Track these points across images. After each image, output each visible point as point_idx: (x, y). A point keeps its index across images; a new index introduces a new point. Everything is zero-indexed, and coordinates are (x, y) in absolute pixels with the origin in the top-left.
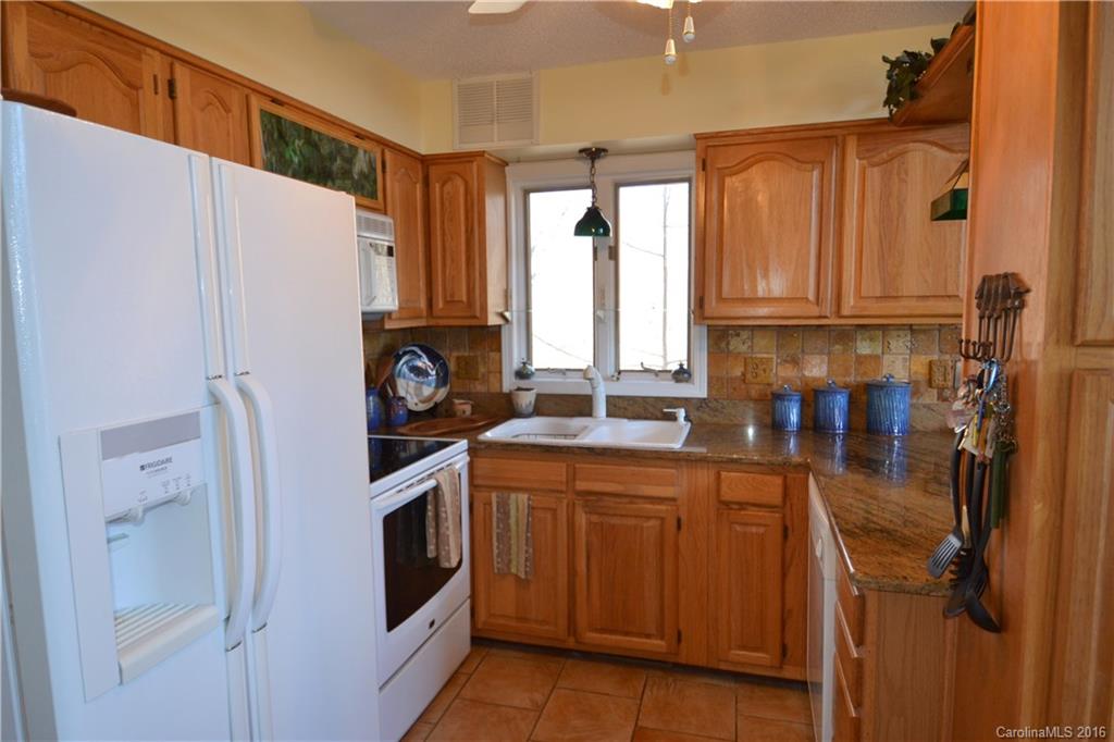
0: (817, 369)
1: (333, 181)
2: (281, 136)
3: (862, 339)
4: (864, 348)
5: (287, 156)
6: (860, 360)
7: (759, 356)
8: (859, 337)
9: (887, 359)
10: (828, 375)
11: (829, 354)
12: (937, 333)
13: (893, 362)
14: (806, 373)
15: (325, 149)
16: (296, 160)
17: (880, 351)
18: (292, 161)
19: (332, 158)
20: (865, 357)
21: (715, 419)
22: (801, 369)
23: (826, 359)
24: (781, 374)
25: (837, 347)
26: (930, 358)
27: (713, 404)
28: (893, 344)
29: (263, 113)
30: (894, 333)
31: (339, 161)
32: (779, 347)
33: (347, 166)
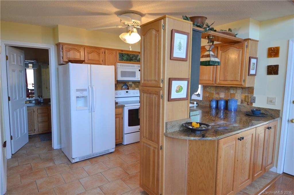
0: (222, 95)
1: (133, 60)
2: (122, 55)
3: (232, 90)
4: (232, 92)
5: (123, 58)
6: (231, 94)
7: (212, 92)
8: (231, 89)
9: (236, 94)
10: (225, 97)
11: (225, 92)
12: (247, 89)
13: (238, 95)
14: (220, 96)
15: (131, 56)
16: (125, 58)
17: (235, 93)
18: (124, 59)
19: (133, 57)
20: (232, 94)
21: (203, 105)
22: (219, 96)
23: (224, 93)
24: (215, 96)
25: (227, 91)
26: (245, 95)
27: (202, 101)
28: (238, 91)
29: (119, 53)
30: (238, 89)
31: (134, 57)
32: (216, 90)
33: (136, 58)
